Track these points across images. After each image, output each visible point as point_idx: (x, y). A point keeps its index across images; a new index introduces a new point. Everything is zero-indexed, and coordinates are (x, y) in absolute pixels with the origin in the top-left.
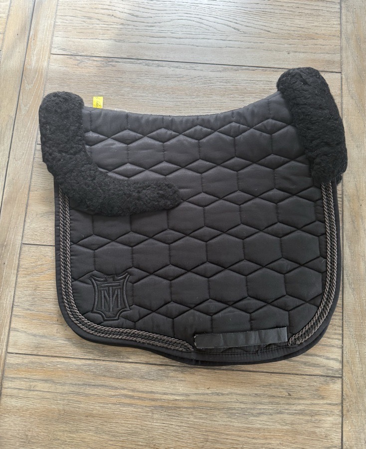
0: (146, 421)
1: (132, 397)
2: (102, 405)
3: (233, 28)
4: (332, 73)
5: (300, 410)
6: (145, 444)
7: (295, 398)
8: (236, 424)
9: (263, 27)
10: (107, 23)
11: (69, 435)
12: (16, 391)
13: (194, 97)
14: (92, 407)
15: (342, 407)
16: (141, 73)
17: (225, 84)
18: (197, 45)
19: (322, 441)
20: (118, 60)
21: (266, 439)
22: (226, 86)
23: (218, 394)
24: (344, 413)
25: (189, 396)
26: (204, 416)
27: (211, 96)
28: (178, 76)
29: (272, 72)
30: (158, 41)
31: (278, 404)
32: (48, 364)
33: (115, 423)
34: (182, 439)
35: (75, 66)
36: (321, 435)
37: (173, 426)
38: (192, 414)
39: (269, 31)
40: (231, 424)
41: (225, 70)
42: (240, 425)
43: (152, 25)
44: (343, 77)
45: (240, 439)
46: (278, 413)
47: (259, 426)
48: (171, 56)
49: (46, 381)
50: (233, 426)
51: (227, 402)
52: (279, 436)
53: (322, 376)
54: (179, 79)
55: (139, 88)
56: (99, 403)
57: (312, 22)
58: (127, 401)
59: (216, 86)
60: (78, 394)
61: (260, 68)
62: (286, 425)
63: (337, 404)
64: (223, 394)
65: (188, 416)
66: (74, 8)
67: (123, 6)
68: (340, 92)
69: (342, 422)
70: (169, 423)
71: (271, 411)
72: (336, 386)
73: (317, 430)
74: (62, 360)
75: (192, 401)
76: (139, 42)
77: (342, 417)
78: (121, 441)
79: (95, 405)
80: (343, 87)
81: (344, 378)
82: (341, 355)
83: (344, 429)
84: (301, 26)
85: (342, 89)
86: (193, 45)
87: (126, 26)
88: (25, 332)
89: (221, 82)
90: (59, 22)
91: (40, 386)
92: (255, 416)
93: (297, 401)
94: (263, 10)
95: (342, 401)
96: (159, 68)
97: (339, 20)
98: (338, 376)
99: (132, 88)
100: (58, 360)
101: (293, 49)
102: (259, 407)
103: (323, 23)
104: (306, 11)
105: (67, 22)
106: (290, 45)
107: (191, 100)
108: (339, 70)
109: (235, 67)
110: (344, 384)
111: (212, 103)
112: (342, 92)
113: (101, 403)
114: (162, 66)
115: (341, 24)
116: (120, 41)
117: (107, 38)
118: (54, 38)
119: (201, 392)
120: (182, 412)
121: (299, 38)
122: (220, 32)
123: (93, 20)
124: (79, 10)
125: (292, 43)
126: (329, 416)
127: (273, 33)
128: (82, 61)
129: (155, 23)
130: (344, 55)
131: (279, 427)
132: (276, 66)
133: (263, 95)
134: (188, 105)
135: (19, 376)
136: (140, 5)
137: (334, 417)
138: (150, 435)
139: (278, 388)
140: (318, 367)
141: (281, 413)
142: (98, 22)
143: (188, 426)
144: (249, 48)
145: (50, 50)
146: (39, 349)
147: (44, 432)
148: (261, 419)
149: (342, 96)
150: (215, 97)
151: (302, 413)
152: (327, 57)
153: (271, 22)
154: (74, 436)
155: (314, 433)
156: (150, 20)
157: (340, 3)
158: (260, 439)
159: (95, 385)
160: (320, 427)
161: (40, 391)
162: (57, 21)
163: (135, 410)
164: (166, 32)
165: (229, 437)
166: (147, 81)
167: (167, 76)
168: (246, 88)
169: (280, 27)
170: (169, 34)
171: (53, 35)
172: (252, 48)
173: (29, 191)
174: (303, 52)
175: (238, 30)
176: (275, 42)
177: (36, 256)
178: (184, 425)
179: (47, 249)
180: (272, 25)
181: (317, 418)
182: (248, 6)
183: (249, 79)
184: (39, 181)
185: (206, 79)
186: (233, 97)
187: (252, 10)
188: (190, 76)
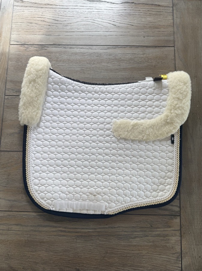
0: (73, 244)
1: (65, 231)
2: (48, 236)
3: (112, 24)
4: (169, 47)
5: (158, 234)
6: (73, 256)
7: (155, 228)
8: (122, 244)
9: (129, 23)
10: (41, 26)
11: (32, 253)
12: (1, 231)
13: (91, 64)
14: (43, 238)
15: (181, 231)
16: (61, 53)
17: (109, 56)
18: (92, 35)
19: (170, 250)
20: (48, 46)
21: (139, 250)
22: (109, 58)
23: (112, 228)
24: (182, 235)
25: (96, 229)
26: (105, 240)
27: (101, 63)
28: (82, 53)
29: (135, 48)
30: (70, 34)
31: (145, 231)
32: (18, 216)
33: (56, 246)
34: (93, 253)
35: (24, 51)
36: (170, 247)
37: (88, 246)
38: (98, 239)
39: (133, 25)
40: (120, 243)
41: (108, 48)
42: (125, 244)
43: (67, 25)
44: (176, 49)
45: (125, 251)
46: (145, 236)
47: (136, 244)
48: (78, 43)
49: (17, 225)
50: (121, 244)
51: (117, 232)
52: (146, 248)
53: (169, 215)
54: (83, 55)
55: (61, 61)
56: (47, 235)
57: (157, 18)
58: (63, 234)
59: (104, 58)
60: (35, 231)
61: (129, 47)
62: (150, 243)
63: (178, 230)
64: (115, 228)
66: (22, 18)
67: (50, 15)
68: (174, 58)
69: (181, 240)
71: (141, 235)
72: (178, 220)
73: (167, 245)
74: (25, 213)
75: (98, 232)
76: (59, 35)
80: (176, 54)
81: (181, 216)
82: (179, 203)
83: (182, 243)
84: (151, 21)
85: (175, 56)
86: (90, 35)
87: (52, 27)
88: (4, 199)
89: (106, 55)
90: (14, 26)
91: (14, 227)
92: (133, 239)
93: (155, 230)
94: (129, 13)
95: (181, 228)
96: (71, 49)
97: (172, 17)
99: (57, 61)
100: (23, 213)
101: (147, 35)
102: (135, 234)
103: (163, 19)
104: (153, 13)
105: (18, 26)
106: (145, 32)
107: (90, 66)
108: (173, 45)
109: (114, 47)
110: (182, 219)
111: (102, 67)
112: (175, 58)
113: (48, 235)
114: (73, 48)
115: (173, 19)
116: (49, 35)
117: (42, 34)
118: (12, 35)
119: (102, 227)
120: (92, 238)
121: (150, 28)
122: (105, 27)
123: (33, 24)
124: (25, 19)
125: (146, 31)
126: (174, 237)
127: (135, 26)
128: (28, 48)
129: (68, 24)
130: (176, 36)
131: (146, 244)
132: (137, 45)
133: (130, 61)
134: (88, 69)
135: (2, 223)
136: (59, 14)
137: (176, 237)
139: (145, 223)
140: (166, 210)
141: (147, 236)
142: (36, 25)
144: (121, 35)
145: (10, 42)
146: (13, 208)
147: (17, 252)
148: (136, 240)
149: (175, 60)
150: (103, 64)
151: (159, 235)
152: (166, 38)
153: (133, 20)
154: (34, 253)
155: (166, 246)
156: (65, 22)
157: (173, 7)
158: (136, 251)
159: (44, 226)
160: (169, 243)
161: (14, 230)
162: (13, 25)
163: (66, 238)
164: (75, 28)
165: (119, 250)
166: (65, 57)
167: (76, 54)
168: (121, 58)
169: (139, 22)
170: (76, 30)
171: (11, 34)
172: (123, 35)
173: (2, 121)
174: (153, 36)
175: (115, 25)
176: (136, 31)
177: (8, 157)
178: (94, 245)
179: (14, 153)
180: (134, 22)
181: (167, 238)
182: (120, 11)
183: (123, 53)
184: (7, 116)
185: (98, 54)
186: (114, 63)
187: (122, 13)
188: (89, 53)
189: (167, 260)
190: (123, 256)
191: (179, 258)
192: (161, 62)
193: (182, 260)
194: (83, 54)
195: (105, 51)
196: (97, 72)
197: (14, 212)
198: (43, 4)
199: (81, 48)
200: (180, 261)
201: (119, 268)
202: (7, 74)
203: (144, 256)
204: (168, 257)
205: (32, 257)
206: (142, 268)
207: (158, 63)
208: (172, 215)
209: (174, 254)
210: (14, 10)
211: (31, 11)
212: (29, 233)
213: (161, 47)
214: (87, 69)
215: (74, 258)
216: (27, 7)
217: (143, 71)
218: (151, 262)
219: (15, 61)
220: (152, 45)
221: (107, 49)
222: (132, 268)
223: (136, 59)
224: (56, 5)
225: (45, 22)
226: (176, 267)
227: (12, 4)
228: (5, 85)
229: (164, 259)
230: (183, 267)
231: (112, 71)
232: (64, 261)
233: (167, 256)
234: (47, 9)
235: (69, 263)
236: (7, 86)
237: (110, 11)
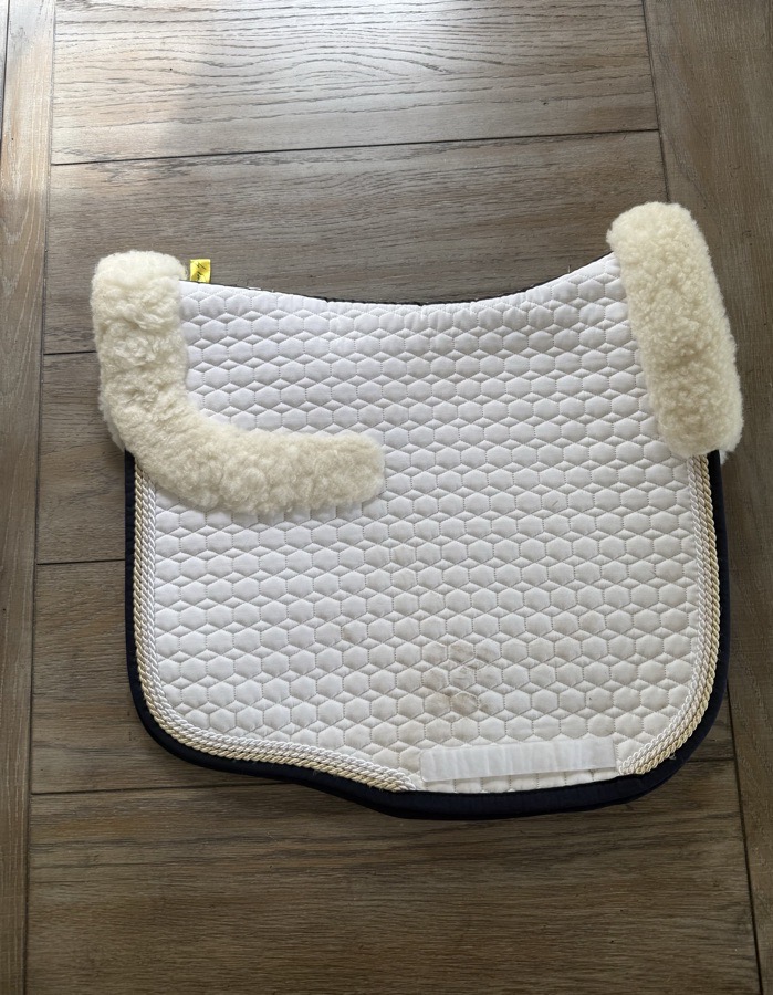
0: (337, 900)
1: (302, 854)
2: (241, 878)
3: (423, 65)
4: (640, 134)
5: (656, 837)
6: (340, 948)
7: (643, 814)
8: (526, 884)
9: (487, 55)
10: (162, 88)
11: (181, 948)
12: (59, 871)
13: (358, 217)
14: (221, 885)
15: (742, 819)
16: (243, 181)
17: (422, 183)
18: (353, 109)
19: (708, 895)
20: (191, 160)
21: (591, 905)
22: (422, 187)
24: (748, 830)
26: (456, 874)
27: (395, 211)
28: (320, 179)
29: (516, 146)
30: (271, 111)
31: (608, 829)
32: (120, 807)
33: (273, 911)
34: (417, 928)
35: (104, 184)
36: (705, 883)
37: (396, 904)
38: (431, 873)
39: (499, 63)
40: (516, 884)
41: (417, 154)
42: (533, 883)
43: (256, 79)
44: (665, 137)
45: (538, 912)
46: (610, 849)
47: (575, 881)
48: (303, 140)
49: (119, 842)
50: (520, 887)
51: (501, 840)
52: (617, 896)
54: (323, 184)
55: (243, 212)
56: (234, 874)
57: (587, 32)
58: (294, 863)
59: (403, 190)
60: (189, 861)
61: (490, 142)
62: (629, 872)
63: (729, 816)
65: (423, 879)
66: (88, 64)
67: (190, 48)
68: (661, 170)
69: (746, 852)
70: (386, 897)
71: (595, 847)
72: (726, 778)
73: (696, 874)
74: (147, 795)
75: (428, 846)
76: (231, 119)
77: (745, 841)
78: (289, 948)
79: (227, 880)
80: (667, 159)
81: (739, 760)
82: (727, 712)
83: (751, 865)
84: (565, 44)
85: (664, 164)
86: (345, 111)
87: (202, 89)
88: (64, 747)
89: (411, 180)
90: (60, 96)
91: (108, 854)
92: (562, 861)
93: (646, 820)
94: (481, 21)
95: (741, 807)
96: (280, 166)
97: (642, 21)
98: (725, 756)
99: (228, 213)
100: (139, 795)
101: (553, 94)
102: (570, 842)
103: (610, 31)
104: (572, 13)
105: (77, 94)
106: (546, 85)
107: (354, 223)
108: (653, 125)
109: (438, 146)
110: (741, 772)
111: (397, 224)
112: (665, 170)
113: (239, 874)
114: (286, 162)
115: (646, 30)
116: (191, 121)
117: (165, 118)
118: (54, 131)
120: (409, 873)
121: (563, 69)
122: (397, 77)
123: (131, 85)
124: (101, 68)
125: (550, 80)
126: (718, 842)
127: (508, 65)
128: (117, 172)
129: (262, 74)
130: (661, 92)
131: (615, 877)
132: (522, 133)
133: (502, 195)
135: (62, 840)
136: (226, 42)
137: (727, 842)
138: (349, 928)
141: (615, 848)
142: (142, 87)
143: (426, 898)
144: (461, 102)
145: (50, 157)
146: (97, 779)
147: (128, 950)
148: (577, 866)
149: (666, 178)
150: (403, 213)
151: (660, 842)
152: (625, 101)
153: (500, 44)
154: (191, 949)
155: (691, 880)
156: (250, 70)
158: (578, 907)
159: (222, 839)
160: (700, 868)
161: (109, 865)
162: (56, 94)
163: (311, 879)
164: (286, 89)
165: (514, 911)
166: (259, 196)
167: (298, 182)
168: (464, 186)
169: (520, 50)
170: (293, 94)
171: (51, 126)
172: (468, 102)
173: (39, 453)
174: (576, 98)
175: (435, 68)
176: (515, 84)
177: (68, 587)
178: (416, 898)
179: (89, 568)
180: (504, 50)
181: (692, 848)
182: (450, 16)
183: (470, 166)
184: (56, 430)
185: (379, 178)
186: (440, 208)
187: (458, 23)
188: (347, 174)
189: (701, 932)
190: (533, 932)
191: (745, 923)
192: (616, 189)
193: (758, 930)
194: (324, 181)
195: (404, 164)
196: (382, 244)
197: (104, 795)
198: (163, 9)
199: (317, 160)
200: (747, 933)
201: (519, 979)
202: (45, 273)
203: (608, 924)
204: (701, 922)
205: (181, 963)
206: (605, 974)
207: (605, 194)
208: (704, 760)
209: (724, 908)
210: (58, 38)
211: (122, 35)
212: (164, 871)
213: (610, 136)
214: (344, 236)
215: (346, 955)
216: (105, 22)
217: (553, 229)
218: (640, 947)
219: (74, 225)
220: (577, 131)
221: (413, 156)
222: (569, 975)
223: (522, 185)
224: (211, 10)
225: (176, 72)
226: (737, 957)
227: (50, 15)
228: (40, 318)
229: (689, 931)
230: (761, 957)
231: (436, 236)
232: (307, 971)
233: (697, 917)
234: (179, 27)
235: (328, 974)
236: (48, 320)
237: (410, 17)
